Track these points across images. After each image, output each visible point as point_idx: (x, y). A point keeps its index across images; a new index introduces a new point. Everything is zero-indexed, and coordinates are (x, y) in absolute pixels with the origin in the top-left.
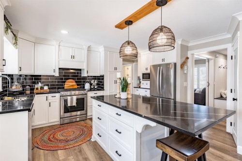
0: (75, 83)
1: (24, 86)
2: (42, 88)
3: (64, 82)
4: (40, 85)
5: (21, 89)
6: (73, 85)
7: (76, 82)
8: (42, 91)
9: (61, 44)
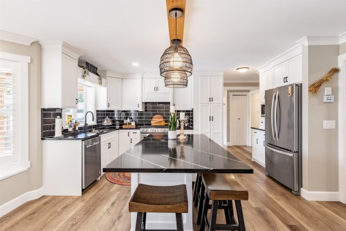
0: (162, 120)
1: (114, 121)
2: (130, 124)
3: (152, 118)
4: (128, 120)
5: (111, 124)
6: (160, 122)
7: (164, 118)
8: (129, 127)
9: (145, 76)
